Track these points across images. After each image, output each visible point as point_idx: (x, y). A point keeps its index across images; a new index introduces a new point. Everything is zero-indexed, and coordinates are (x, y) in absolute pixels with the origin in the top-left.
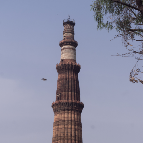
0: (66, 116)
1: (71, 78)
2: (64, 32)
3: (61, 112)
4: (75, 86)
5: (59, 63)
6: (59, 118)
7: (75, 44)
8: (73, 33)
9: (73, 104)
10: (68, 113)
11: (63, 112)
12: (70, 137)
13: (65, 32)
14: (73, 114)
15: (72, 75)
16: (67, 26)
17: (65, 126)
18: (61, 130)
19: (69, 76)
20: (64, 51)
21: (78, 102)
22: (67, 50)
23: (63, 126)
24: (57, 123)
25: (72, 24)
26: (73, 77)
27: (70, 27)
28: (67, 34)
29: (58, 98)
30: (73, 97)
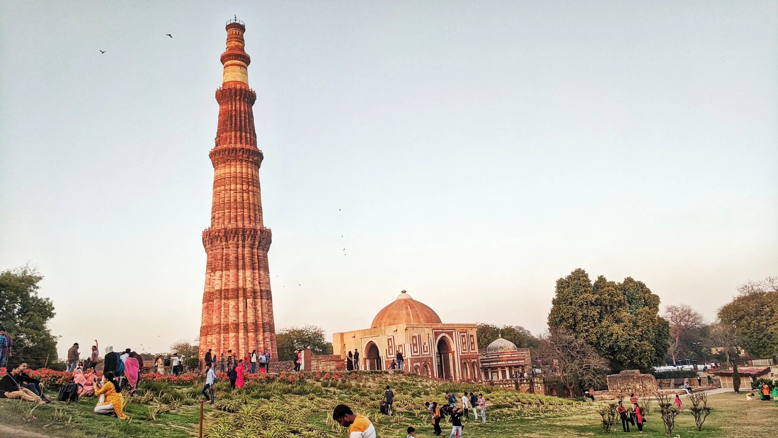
0: (233, 169)
1: (235, 110)
2: (227, 39)
3: (220, 165)
4: (243, 123)
5: (220, 88)
6: (217, 176)
7: (247, 60)
8: (242, 40)
9: (236, 151)
10: (230, 165)
11: (223, 165)
12: (233, 204)
13: (229, 39)
14: (238, 167)
15: (238, 106)
16: (233, 31)
17: (226, 188)
18: (219, 195)
19: (232, 107)
20: (230, 68)
21: (252, 148)
22: (238, 68)
23: (223, 188)
24: (218, 182)
25: (242, 28)
26: (239, 109)
27: (234, 32)
28: (231, 44)
29: (217, 145)
30: (238, 140)
